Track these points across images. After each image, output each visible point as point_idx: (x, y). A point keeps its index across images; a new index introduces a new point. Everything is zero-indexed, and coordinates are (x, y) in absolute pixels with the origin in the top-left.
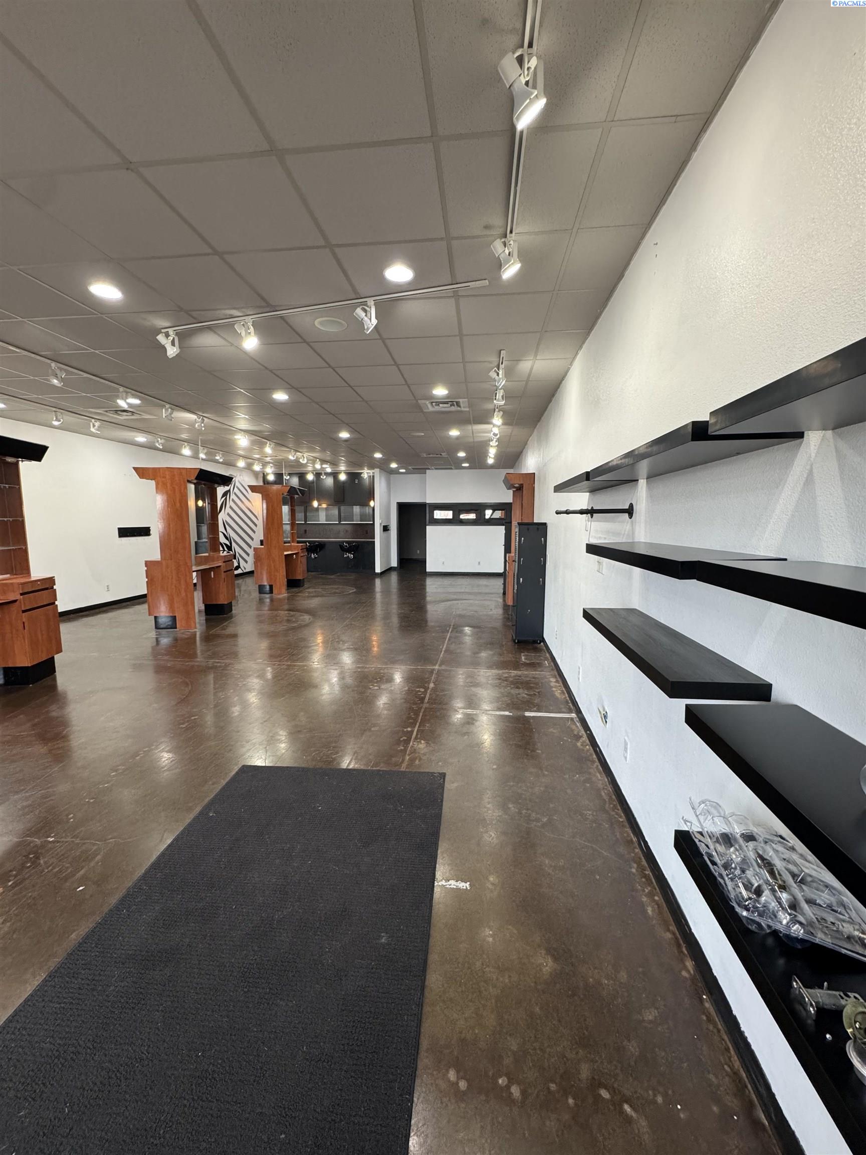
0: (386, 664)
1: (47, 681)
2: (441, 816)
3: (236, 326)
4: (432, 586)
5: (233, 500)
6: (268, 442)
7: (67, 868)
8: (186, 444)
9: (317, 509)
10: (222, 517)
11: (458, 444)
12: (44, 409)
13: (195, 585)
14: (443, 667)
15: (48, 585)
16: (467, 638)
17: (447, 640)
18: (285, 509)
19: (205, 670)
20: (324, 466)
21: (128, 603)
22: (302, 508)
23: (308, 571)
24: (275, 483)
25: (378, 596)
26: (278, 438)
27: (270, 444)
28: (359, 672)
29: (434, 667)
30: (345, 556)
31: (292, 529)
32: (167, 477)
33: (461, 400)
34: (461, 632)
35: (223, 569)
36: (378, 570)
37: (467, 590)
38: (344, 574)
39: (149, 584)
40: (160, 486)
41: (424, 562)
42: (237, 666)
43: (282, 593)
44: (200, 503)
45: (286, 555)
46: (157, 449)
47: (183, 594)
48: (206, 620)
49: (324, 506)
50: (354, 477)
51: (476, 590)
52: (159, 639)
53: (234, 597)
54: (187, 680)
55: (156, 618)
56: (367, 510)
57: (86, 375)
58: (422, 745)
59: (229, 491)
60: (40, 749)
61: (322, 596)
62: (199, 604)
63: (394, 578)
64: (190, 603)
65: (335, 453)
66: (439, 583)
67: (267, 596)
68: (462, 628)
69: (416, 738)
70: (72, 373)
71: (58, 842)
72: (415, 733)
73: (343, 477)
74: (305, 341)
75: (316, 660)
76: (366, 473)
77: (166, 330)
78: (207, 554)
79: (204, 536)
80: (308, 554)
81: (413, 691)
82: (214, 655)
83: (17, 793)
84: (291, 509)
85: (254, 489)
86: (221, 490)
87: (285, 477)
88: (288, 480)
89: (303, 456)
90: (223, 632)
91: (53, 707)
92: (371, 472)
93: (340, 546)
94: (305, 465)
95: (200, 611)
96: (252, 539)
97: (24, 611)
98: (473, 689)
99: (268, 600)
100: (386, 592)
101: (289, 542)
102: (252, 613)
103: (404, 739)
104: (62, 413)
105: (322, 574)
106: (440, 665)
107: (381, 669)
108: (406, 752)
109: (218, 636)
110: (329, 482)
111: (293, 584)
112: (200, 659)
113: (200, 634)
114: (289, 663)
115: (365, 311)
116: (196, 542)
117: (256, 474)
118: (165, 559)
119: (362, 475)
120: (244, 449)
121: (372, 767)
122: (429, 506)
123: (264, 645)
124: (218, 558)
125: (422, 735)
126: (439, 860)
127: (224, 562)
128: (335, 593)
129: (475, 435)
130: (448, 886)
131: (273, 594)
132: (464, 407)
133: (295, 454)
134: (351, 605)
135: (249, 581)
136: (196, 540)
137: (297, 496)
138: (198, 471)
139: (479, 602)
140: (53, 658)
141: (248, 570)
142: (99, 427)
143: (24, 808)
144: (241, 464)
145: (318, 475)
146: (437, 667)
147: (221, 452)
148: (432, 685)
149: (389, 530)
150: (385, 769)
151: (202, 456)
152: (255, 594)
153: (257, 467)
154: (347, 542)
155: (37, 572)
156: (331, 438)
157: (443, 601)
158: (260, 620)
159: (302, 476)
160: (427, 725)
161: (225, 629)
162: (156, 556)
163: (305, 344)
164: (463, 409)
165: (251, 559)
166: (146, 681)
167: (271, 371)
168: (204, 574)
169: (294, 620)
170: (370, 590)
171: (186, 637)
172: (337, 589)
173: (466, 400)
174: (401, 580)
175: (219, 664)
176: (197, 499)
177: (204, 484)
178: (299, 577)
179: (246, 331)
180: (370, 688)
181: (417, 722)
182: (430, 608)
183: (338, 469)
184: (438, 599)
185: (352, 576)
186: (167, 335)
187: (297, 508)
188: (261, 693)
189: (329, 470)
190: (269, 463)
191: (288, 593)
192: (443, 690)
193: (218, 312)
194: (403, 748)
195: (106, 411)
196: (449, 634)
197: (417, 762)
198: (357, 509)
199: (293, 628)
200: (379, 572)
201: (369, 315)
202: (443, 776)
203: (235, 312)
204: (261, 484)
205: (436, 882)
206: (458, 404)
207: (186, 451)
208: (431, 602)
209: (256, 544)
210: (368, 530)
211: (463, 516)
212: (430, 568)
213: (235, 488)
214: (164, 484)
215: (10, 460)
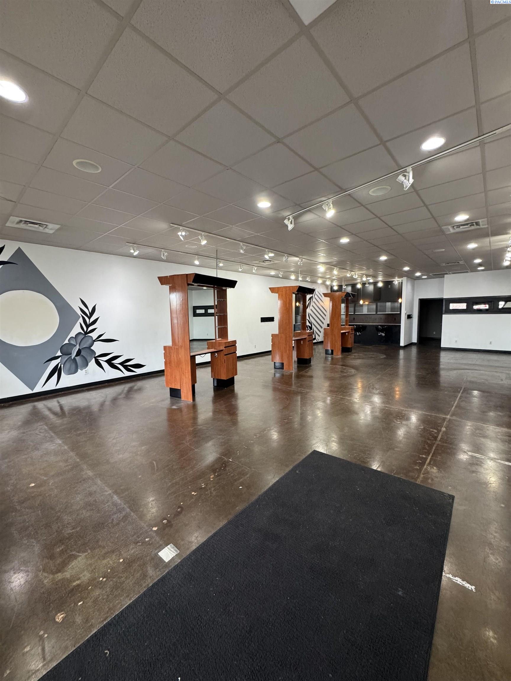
0: (407, 408)
1: (231, 387)
2: (449, 526)
3: (323, 207)
4: (445, 358)
5: (314, 302)
6: (335, 268)
7: (236, 476)
8: (293, 273)
9: (362, 306)
10: (308, 311)
11: (475, 254)
12: (236, 264)
13: (293, 347)
14: (454, 418)
15: (233, 344)
16: (476, 399)
17: (458, 398)
18: (343, 306)
19: (296, 393)
20: (368, 279)
21: (263, 354)
22: (353, 305)
23: (355, 342)
24: (337, 291)
25: (401, 362)
26: (341, 265)
27: (336, 269)
28: (387, 410)
29: (446, 417)
30: (379, 334)
31: (346, 317)
32: (284, 292)
33: (480, 221)
34: (470, 394)
35: (307, 340)
36: (402, 344)
37: (477, 363)
38: (377, 345)
39: (273, 346)
40: (280, 296)
41: (439, 340)
42: (312, 394)
43: (338, 355)
44: (298, 304)
45: (342, 333)
46: (279, 277)
47: (288, 352)
48: (298, 366)
49: (367, 303)
50: (388, 284)
51: (486, 363)
52: (276, 374)
53: (312, 355)
54: (288, 397)
55: (275, 363)
56: (396, 305)
57: (253, 246)
58: (435, 470)
59: (312, 297)
60: (227, 418)
61: (362, 359)
62: (295, 358)
63: (414, 350)
64: (290, 357)
65: (376, 270)
66: (452, 356)
67: (330, 356)
68: (470, 391)
69: (429, 464)
70: (248, 246)
71: (233, 462)
72: (428, 460)
73: (380, 285)
74: (362, 205)
75: (357, 397)
76: (396, 281)
77: (288, 217)
78: (300, 331)
79: (298, 321)
80: (355, 332)
81: (428, 430)
82: (301, 386)
83: (220, 435)
84: (346, 306)
85: (326, 295)
86: (308, 296)
87: (343, 287)
88: (345, 289)
89: (355, 274)
90: (306, 374)
91: (233, 400)
92: (400, 280)
93: (376, 327)
94: (356, 279)
95: (295, 362)
96: (323, 323)
97: (225, 355)
98: (483, 440)
99: (330, 359)
100: (407, 359)
101: (344, 325)
102: (322, 365)
103: (419, 462)
104: (243, 265)
105: (363, 345)
106: (451, 416)
107: (403, 410)
108: (421, 471)
109: (302, 376)
110: (371, 288)
111: (345, 350)
112: (294, 387)
113: (295, 373)
114: (341, 397)
115: (405, 176)
116: (294, 325)
117: (327, 287)
118: (280, 333)
119: (394, 282)
120: (322, 273)
121: (394, 474)
122: (446, 300)
123: (327, 384)
124: (305, 333)
125: (434, 463)
126: (447, 559)
127: (308, 336)
128: (372, 357)
129: (492, 244)
130: (454, 580)
131: (333, 356)
132: (483, 225)
133: (350, 273)
134: (382, 366)
135: (320, 347)
136: (294, 324)
137: (350, 298)
138: (298, 287)
139: (489, 373)
140: (234, 377)
141: (320, 341)
142: (256, 270)
143: (221, 442)
144: (320, 281)
145: (364, 284)
146: (448, 417)
147: (309, 276)
148: (444, 429)
149: (412, 318)
150: (404, 478)
151: (300, 279)
152: (323, 355)
153: (328, 283)
154: (380, 325)
155: (230, 338)
156: (374, 261)
157: (455, 369)
158: (325, 369)
159: (354, 286)
160: (439, 457)
161: (307, 373)
162: (276, 332)
163: (362, 207)
164: (481, 226)
165: (322, 334)
166: (269, 394)
167: (340, 227)
168: (298, 342)
169: (345, 371)
170: (396, 357)
171: (288, 374)
172: (373, 355)
173: (486, 219)
174: (419, 352)
175: (303, 391)
176: (296, 302)
177: (301, 294)
178: (349, 346)
179: (328, 207)
180: (394, 422)
181: (431, 452)
182: (443, 373)
183: (378, 280)
184: (450, 368)
185: (384, 347)
186: (289, 219)
187: (350, 305)
188: (325, 412)
189: (371, 281)
190: (335, 279)
191: (342, 355)
192: (453, 435)
193: (314, 201)
194: (418, 468)
195: (259, 262)
196: (460, 394)
197: (430, 481)
198: (389, 304)
199: (344, 376)
200: (403, 345)
201: (407, 178)
202: (452, 497)
203: (323, 199)
204: (329, 292)
205: (443, 573)
206: (477, 224)
207: (293, 277)
208: (444, 369)
209: (325, 326)
210: (396, 318)
211: (476, 307)
212: (443, 345)
213: (316, 295)
214: (282, 295)
215: (224, 288)
